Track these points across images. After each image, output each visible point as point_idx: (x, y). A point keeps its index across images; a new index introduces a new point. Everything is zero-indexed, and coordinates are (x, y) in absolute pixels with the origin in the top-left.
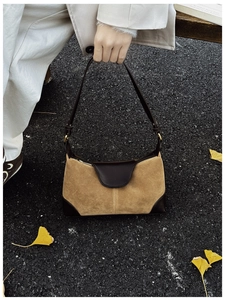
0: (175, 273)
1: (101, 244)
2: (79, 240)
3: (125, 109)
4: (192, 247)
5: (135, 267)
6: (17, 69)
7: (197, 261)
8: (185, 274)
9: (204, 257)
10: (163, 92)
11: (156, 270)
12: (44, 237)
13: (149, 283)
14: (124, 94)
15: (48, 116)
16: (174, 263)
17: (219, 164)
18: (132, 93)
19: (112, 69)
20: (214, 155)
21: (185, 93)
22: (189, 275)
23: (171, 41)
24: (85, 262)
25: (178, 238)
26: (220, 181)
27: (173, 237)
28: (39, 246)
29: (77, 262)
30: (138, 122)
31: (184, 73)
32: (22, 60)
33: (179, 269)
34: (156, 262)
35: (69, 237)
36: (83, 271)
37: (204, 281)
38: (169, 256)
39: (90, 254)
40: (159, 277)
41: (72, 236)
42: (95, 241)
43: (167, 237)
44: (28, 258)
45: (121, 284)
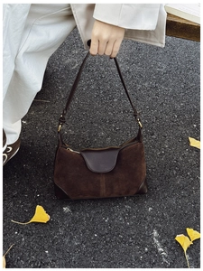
0: (160, 249)
1: (93, 222)
2: (73, 218)
3: (112, 99)
4: (175, 225)
5: (125, 243)
6: (22, 60)
7: (180, 238)
8: (170, 250)
9: (186, 234)
10: (146, 84)
11: (144, 246)
12: (41, 215)
13: (137, 258)
14: (111, 86)
15: (42, 103)
16: (160, 240)
17: (198, 151)
18: (118, 85)
19: (100, 62)
20: (193, 142)
21: (166, 86)
22: (173, 251)
23: (162, 39)
24: (79, 239)
25: (163, 217)
26: (199, 166)
27: (158, 217)
28: (37, 223)
29: (71, 238)
30: (124, 111)
31: (164, 67)
32: (26, 53)
33: (164, 245)
34: (144, 239)
35: (64, 215)
36: (77, 247)
37: (187, 256)
38: (155, 233)
39: (83, 231)
40: (147, 253)
41: (67, 215)
42: (88, 219)
43: (153, 216)
44: (27, 234)
45: (113, 259)
